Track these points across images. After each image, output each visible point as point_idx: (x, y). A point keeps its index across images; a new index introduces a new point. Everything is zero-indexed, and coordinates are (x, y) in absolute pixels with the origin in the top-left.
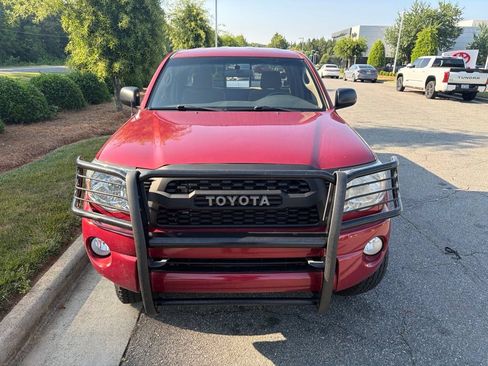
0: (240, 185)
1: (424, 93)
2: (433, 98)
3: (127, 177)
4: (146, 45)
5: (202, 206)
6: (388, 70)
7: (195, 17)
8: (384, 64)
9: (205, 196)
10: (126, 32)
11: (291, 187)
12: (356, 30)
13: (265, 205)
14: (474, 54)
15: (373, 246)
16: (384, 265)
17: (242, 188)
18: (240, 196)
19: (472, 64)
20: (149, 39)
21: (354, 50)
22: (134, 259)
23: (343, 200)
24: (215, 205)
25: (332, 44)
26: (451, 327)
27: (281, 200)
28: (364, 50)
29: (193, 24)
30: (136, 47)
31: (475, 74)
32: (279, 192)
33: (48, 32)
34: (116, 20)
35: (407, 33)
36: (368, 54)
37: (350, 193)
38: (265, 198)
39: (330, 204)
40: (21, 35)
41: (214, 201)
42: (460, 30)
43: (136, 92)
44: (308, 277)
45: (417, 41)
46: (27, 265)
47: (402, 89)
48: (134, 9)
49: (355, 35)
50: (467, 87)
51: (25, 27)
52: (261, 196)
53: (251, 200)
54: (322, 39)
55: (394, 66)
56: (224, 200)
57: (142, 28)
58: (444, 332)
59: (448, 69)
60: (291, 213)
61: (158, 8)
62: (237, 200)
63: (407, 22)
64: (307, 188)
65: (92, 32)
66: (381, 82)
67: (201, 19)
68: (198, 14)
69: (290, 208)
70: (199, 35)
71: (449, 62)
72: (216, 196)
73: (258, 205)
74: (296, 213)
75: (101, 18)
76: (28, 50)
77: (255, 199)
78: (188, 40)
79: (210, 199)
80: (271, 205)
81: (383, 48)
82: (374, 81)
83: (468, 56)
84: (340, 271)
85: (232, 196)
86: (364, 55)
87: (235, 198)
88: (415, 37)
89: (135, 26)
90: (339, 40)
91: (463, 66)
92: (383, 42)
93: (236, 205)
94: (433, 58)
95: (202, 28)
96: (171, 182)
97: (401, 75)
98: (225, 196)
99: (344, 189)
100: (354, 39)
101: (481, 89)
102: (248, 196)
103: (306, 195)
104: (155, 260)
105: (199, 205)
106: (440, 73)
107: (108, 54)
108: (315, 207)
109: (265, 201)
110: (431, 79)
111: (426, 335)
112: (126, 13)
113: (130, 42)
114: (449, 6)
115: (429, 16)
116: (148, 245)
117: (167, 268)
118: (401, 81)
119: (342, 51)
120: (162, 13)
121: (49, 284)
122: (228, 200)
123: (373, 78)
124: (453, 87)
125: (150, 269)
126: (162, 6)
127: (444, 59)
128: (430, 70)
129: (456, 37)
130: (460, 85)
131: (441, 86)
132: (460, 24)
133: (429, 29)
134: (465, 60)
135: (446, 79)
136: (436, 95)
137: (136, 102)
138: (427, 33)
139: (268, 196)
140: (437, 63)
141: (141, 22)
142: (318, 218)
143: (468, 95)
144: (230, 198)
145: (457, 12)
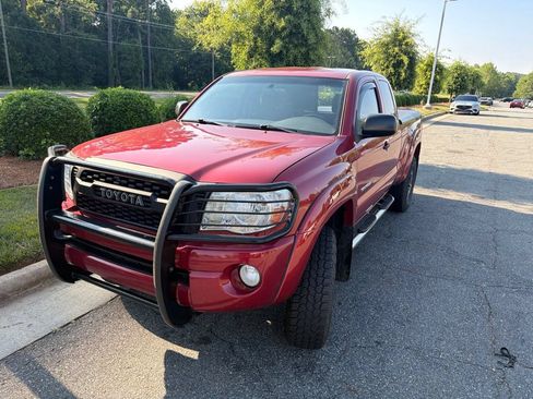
0: (125, 181)
7: (400, 41)
10: (279, 57)
13: (139, 205)
17: (127, 186)
29: (396, 49)
32: (149, 194)
41: (105, 192)
52: (137, 195)
56: (111, 193)
62: (120, 196)
65: (251, 57)
67: (407, 44)
70: (402, 61)
73: (135, 204)
77: (132, 197)
78: (387, 67)
80: (144, 206)
87: (118, 193)
93: (120, 200)
95: (406, 53)
105: (97, 195)
139: (143, 197)
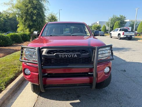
0: (68, 51)
1: (117, 38)
2: (120, 39)
3: (36, 49)
4: (40, 24)
5: (58, 58)
6: (107, 33)
8: (106, 31)
9: (58, 54)
10: (35, 21)
11: (83, 52)
12: (98, 22)
13: (76, 57)
14: (130, 28)
15: (107, 70)
16: (110, 76)
17: (69, 52)
18: (68, 54)
19: (130, 30)
20: (41, 22)
21: (97, 28)
22: (37, 74)
23: (98, 55)
24: (61, 57)
25: (91, 27)
26: (131, 96)
27: (80, 56)
28: (100, 28)
30: (37, 25)
31: (131, 33)
32: (80, 53)
33: (12, 24)
34: (32, 17)
35: (112, 23)
36: (102, 29)
37: (99, 53)
38: (76, 55)
39: (94, 56)
40: (4, 25)
41: (61, 56)
42: (126, 22)
43: (38, 32)
44: (89, 79)
45: (115, 25)
46: (4, 82)
47: (112, 37)
48: (37, 15)
49: (98, 24)
50: (129, 36)
51: (6, 23)
52: (74, 54)
53: (72, 56)
54: (89, 25)
55: (109, 32)
56: (64, 55)
57: (39, 20)
58: (129, 98)
59: (124, 32)
60: (83, 59)
61: (44, 14)
62: (68, 56)
63: (111, 20)
64: (87, 52)
65: (25, 21)
66: (106, 36)
67: (56, 19)
68: (54, 18)
69: (83, 58)
71: (124, 30)
72: (62, 55)
73: (74, 57)
74: (84, 59)
75: (28, 17)
76: (6, 29)
77: (73, 55)
79: (60, 55)
80: (77, 57)
81: (106, 27)
82: (104, 36)
83: (129, 28)
84: (98, 77)
85: (66, 54)
86: (100, 29)
87: (67, 55)
88: (114, 24)
89: (37, 19)
90: (93, 25)
91: (128, 31)
92: (105, 25)
93: (67, 57)
94: (119, 29)
96: (49, 51)
97: (111, 34)
98: (64, 54)
99: (98, 52)
100: (98, 25)
101: (133, 37)
102: (71, 54)
103: (87, 54)
104: (44, 74)
105: (57, 58)
106: (121, 33)
107: (30, 27)
108: (90, 57)
109: (76, 56)
110: (119, 34)
111: (124, 99)
112: (35, 16)
113: (36, 23)
114: (122, 16)
115: (117, 19)
116: (42, 68)
117: (47, 77)
118: (111, 35)
119: (94, 28)
120: (45, 16)
121: (11, 88)
122: (65, 56)
123: (103, 35)
124: (125, 36)
125: (43, 77)
126: (45, 14)
127: (122, 29)
128: (119, 32)
129: (125, 24)
130: (127, 36)
131: (122, 36)
132: (126, 21)
133: (118, 22)
134: (128, 30)
135: (123, 34)
136: (121, 39)
137: (38, 35)
138: (117, 23)
139: (76, 54)
140: (120, 30)
141: (39, 18)
142: (91, 61)
143: (129, 38)
144: (66, 55)
145: (125, 18)
